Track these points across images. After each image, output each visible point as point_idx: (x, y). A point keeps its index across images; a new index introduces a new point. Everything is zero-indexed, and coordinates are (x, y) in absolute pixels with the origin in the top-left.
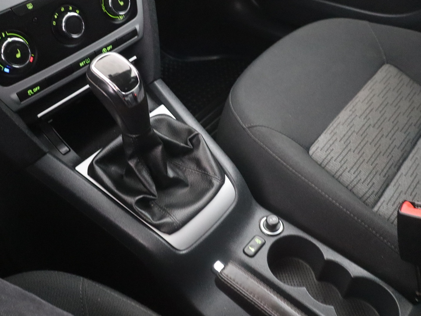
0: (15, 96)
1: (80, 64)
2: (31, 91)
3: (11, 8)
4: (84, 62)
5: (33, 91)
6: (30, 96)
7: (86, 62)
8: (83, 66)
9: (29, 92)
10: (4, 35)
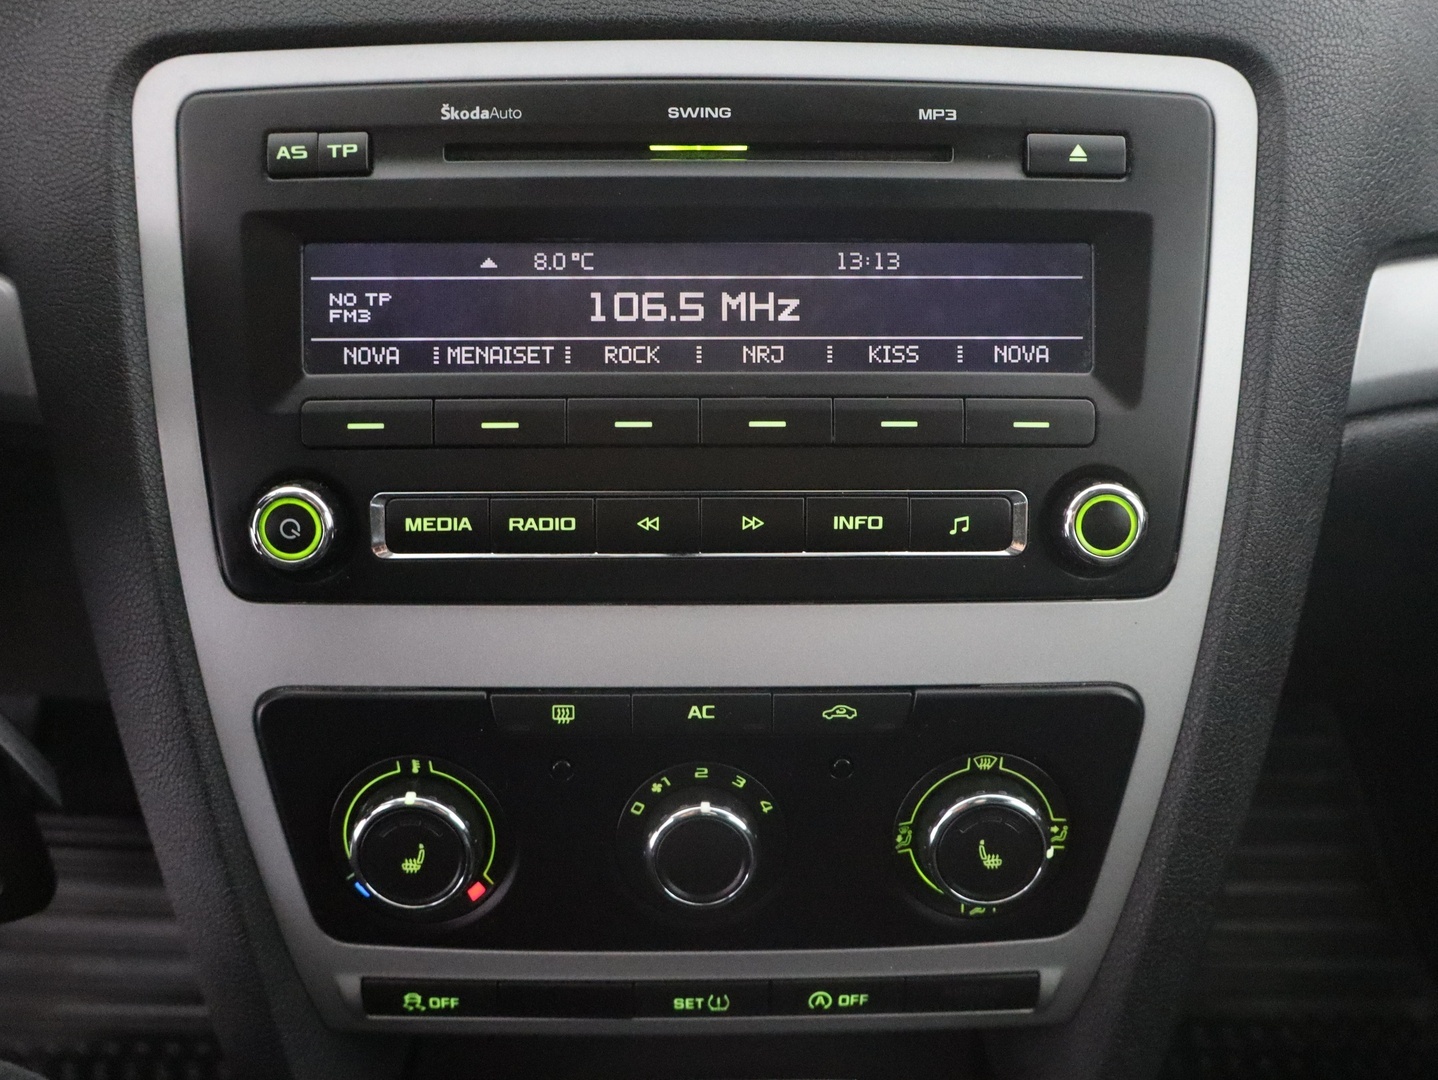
0: (350, 984)
1: (676, 1001)
2: (418, 999)
3: (489, 690)
4: (700, 1001)
5: (425, 1002)
6: (405, 1012)
7: (704, 1004)
8: (684, 1013)
9: (407, 998)
10: (415, 769)
